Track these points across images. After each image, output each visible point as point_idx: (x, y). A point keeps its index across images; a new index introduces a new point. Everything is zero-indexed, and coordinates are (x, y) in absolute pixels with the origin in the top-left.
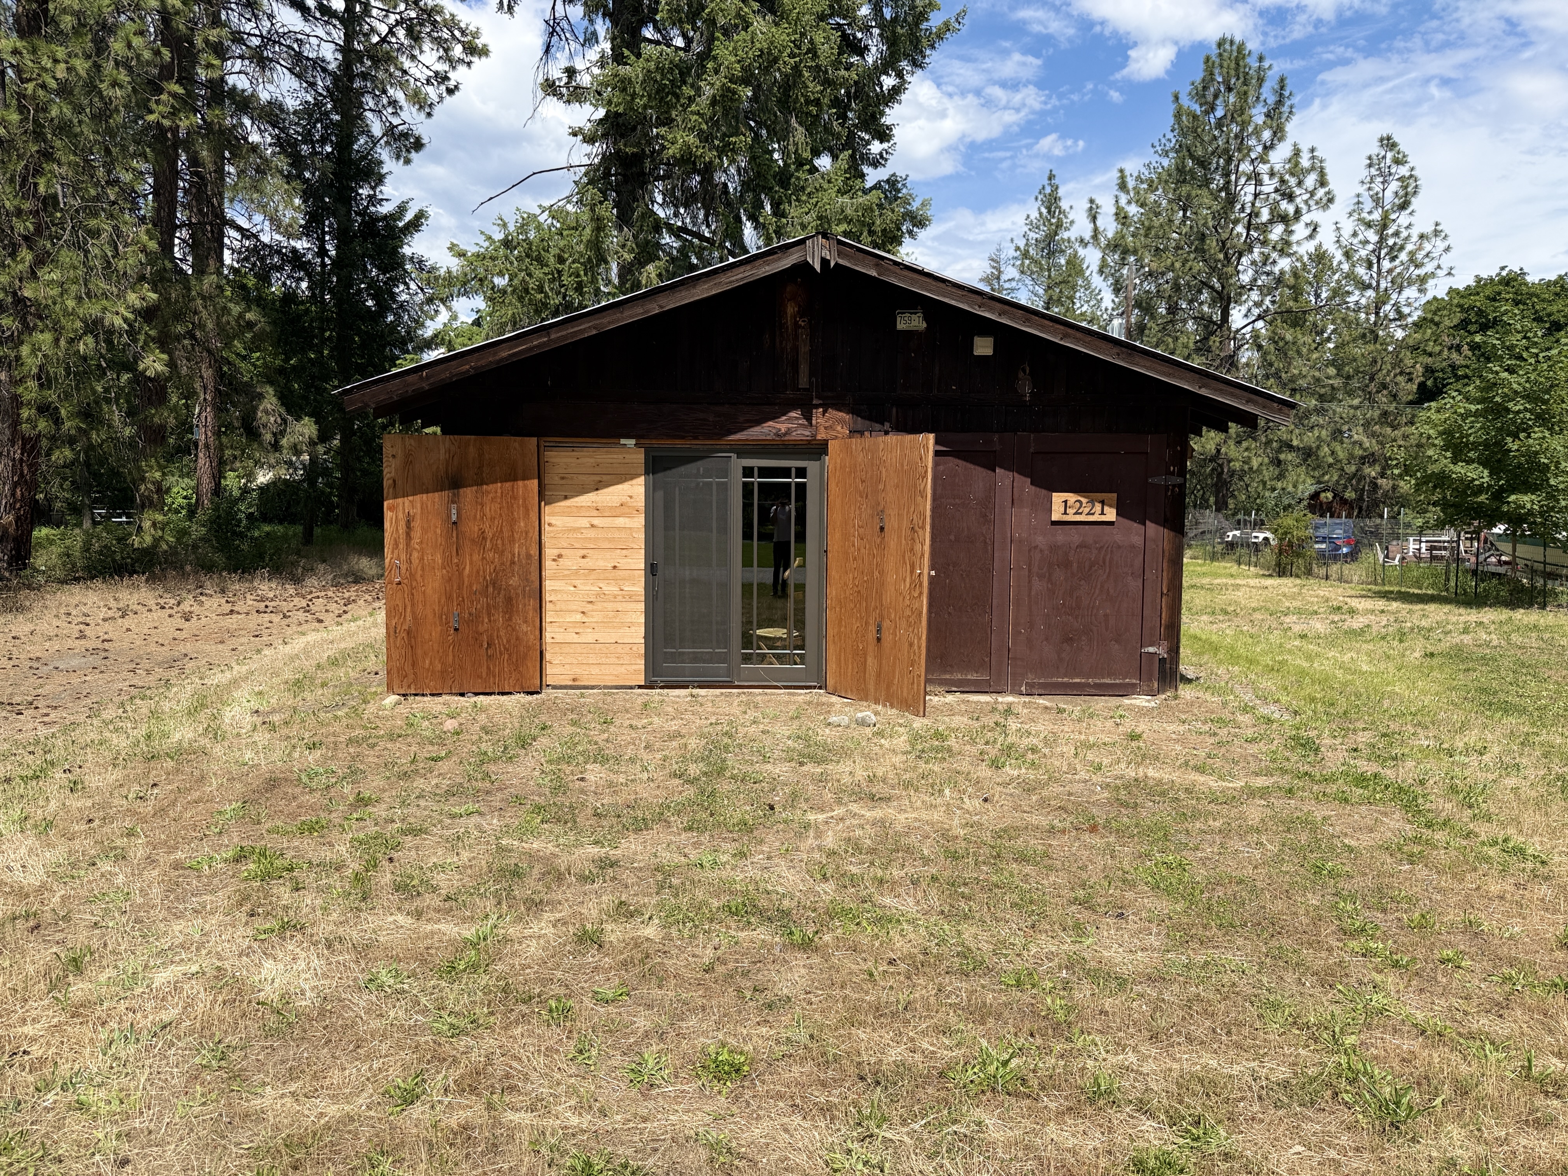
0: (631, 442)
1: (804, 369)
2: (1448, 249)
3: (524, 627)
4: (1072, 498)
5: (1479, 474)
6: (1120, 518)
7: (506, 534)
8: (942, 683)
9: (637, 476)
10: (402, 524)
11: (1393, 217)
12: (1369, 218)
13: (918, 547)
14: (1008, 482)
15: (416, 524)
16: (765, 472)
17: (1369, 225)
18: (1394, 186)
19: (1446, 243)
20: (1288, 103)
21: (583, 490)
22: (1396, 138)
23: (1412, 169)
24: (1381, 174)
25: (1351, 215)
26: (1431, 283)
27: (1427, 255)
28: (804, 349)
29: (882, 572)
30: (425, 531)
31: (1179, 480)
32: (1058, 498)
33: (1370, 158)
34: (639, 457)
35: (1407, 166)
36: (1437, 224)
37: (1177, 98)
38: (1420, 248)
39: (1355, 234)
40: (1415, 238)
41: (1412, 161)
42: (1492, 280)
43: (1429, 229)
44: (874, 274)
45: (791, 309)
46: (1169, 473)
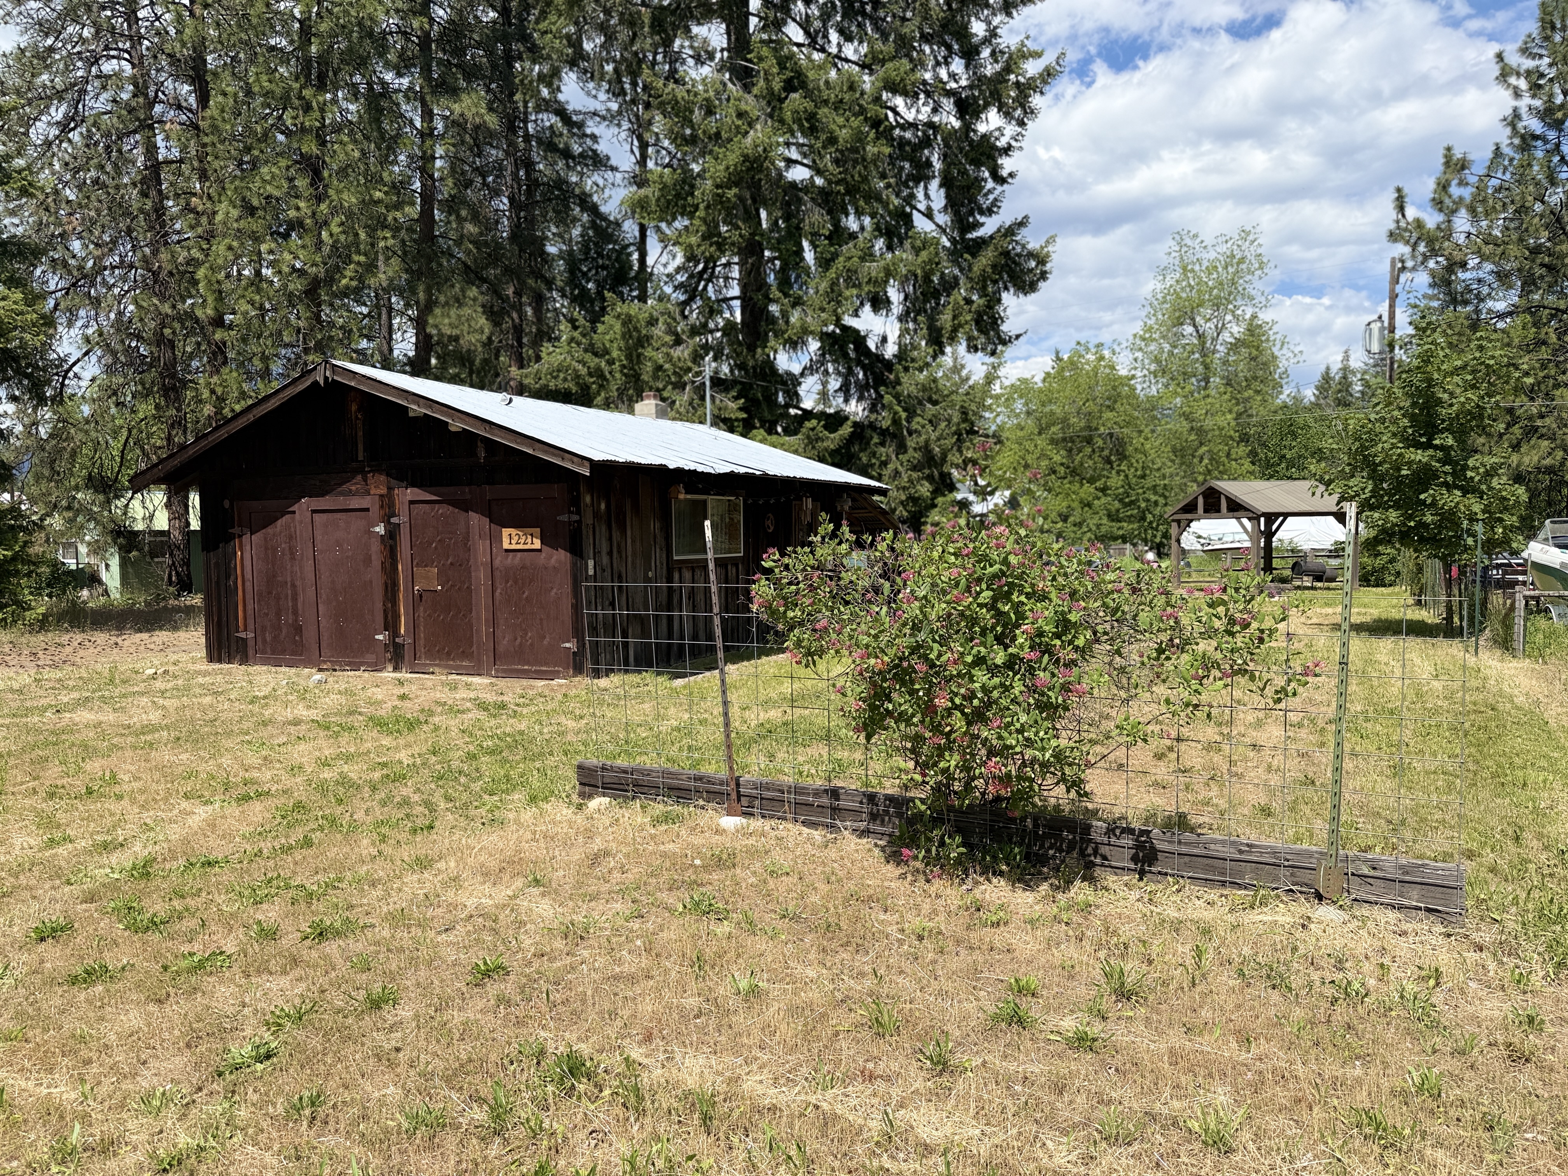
1: (361, 447)
4: (513, 531)
6: (544, 547)
8: (446, 667)
14: (476, 521)
28: (360, 433)
31: (575, 518)
32: (506, 532)
45: (354, 408)
46: (570, 512)
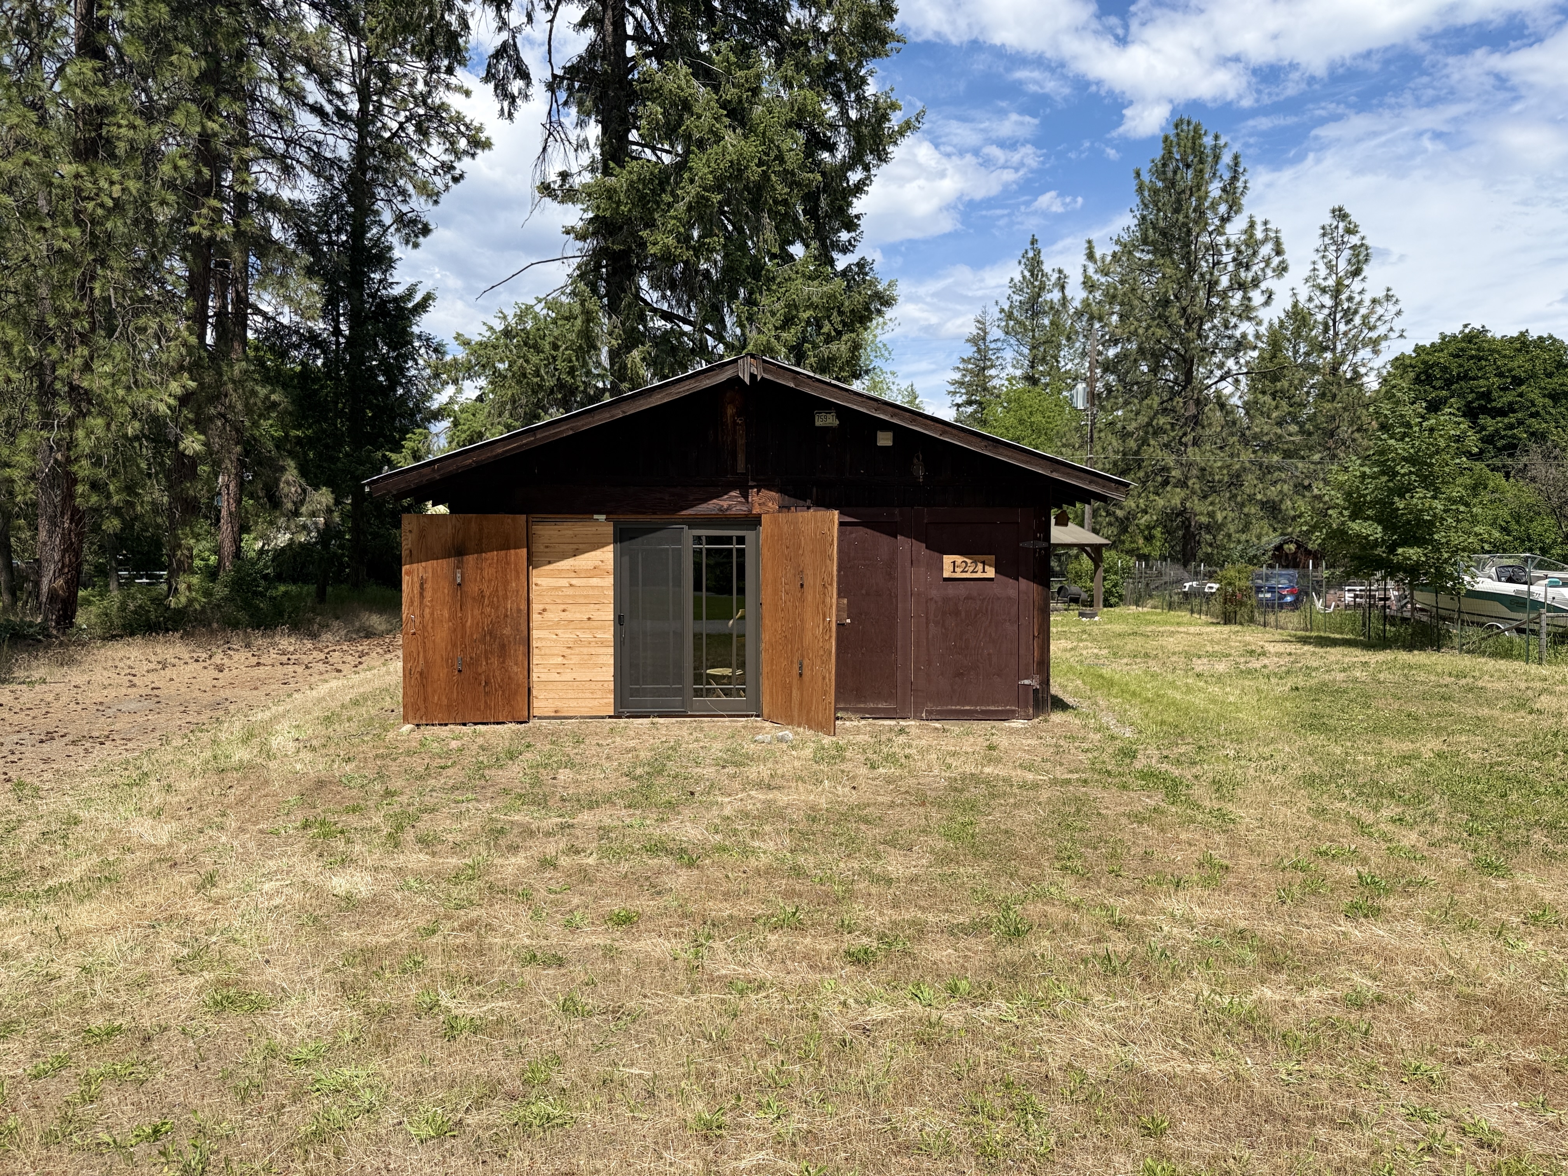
0: (603, 517)
1: (741, 458)
2: (1399, 313)
3: (515, 669)
4: (959, 559)
5: (1373, 531)
6: (999, 576)
7: (501, 593)
8: (856, 711)
9: (608, 544)
10: (417, 585)
11: (1346, 282)
12: (1324, 284)
13: (828, 600)
14: (907, 547)
15: (428, 586)
16: (711, 540)
17: (1324, 291)
18: (1347, 253)
19: (1398, 307)
20: (1242, 179)
21: (564, 557)
22: (1347, 210)
23: (1363, 238)
24: (1335, 243)
25: (1307, 281)
26: (1384, 344)
27: (1379, 319)
28: (741, 442)
29: (802, 621)
30: (435, 591)
31: (1043, 544)
32: (948, 559)
33: (1323, 228)
34: (609, 529)
35: (1358, 236)
36: (1388, 290)
37: (1138, 174)
38: (1372, 312)
39: (1310, 299)
40: (1367, 303)
41: (1362, 231)
42: (1455, 337)
43: (1380, 294)
44: (792, 385)
45: (730, 411)
46: (1036, 538)
